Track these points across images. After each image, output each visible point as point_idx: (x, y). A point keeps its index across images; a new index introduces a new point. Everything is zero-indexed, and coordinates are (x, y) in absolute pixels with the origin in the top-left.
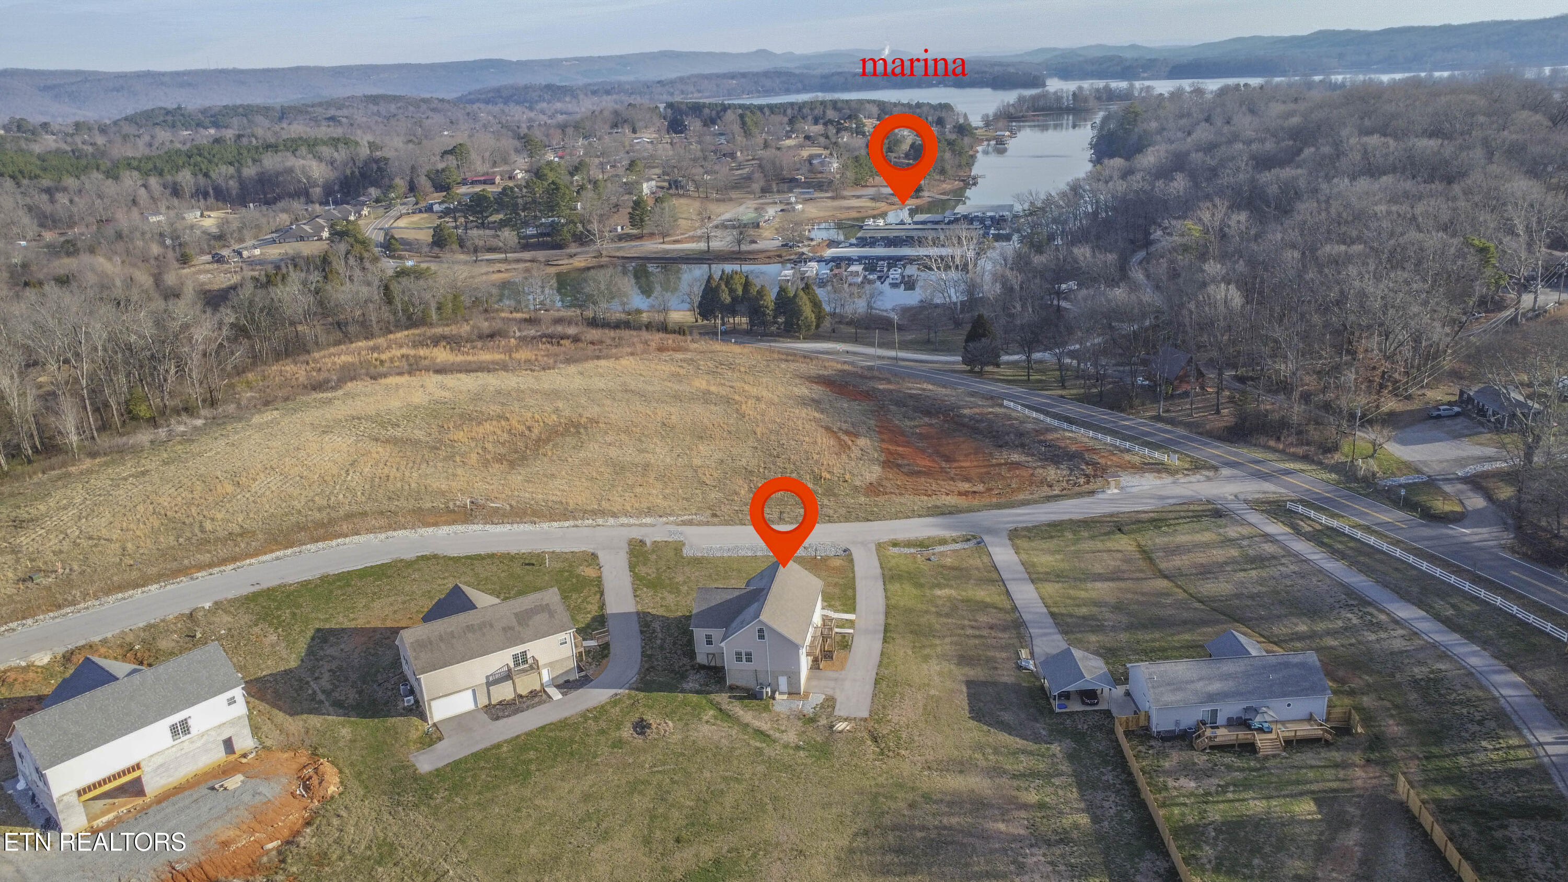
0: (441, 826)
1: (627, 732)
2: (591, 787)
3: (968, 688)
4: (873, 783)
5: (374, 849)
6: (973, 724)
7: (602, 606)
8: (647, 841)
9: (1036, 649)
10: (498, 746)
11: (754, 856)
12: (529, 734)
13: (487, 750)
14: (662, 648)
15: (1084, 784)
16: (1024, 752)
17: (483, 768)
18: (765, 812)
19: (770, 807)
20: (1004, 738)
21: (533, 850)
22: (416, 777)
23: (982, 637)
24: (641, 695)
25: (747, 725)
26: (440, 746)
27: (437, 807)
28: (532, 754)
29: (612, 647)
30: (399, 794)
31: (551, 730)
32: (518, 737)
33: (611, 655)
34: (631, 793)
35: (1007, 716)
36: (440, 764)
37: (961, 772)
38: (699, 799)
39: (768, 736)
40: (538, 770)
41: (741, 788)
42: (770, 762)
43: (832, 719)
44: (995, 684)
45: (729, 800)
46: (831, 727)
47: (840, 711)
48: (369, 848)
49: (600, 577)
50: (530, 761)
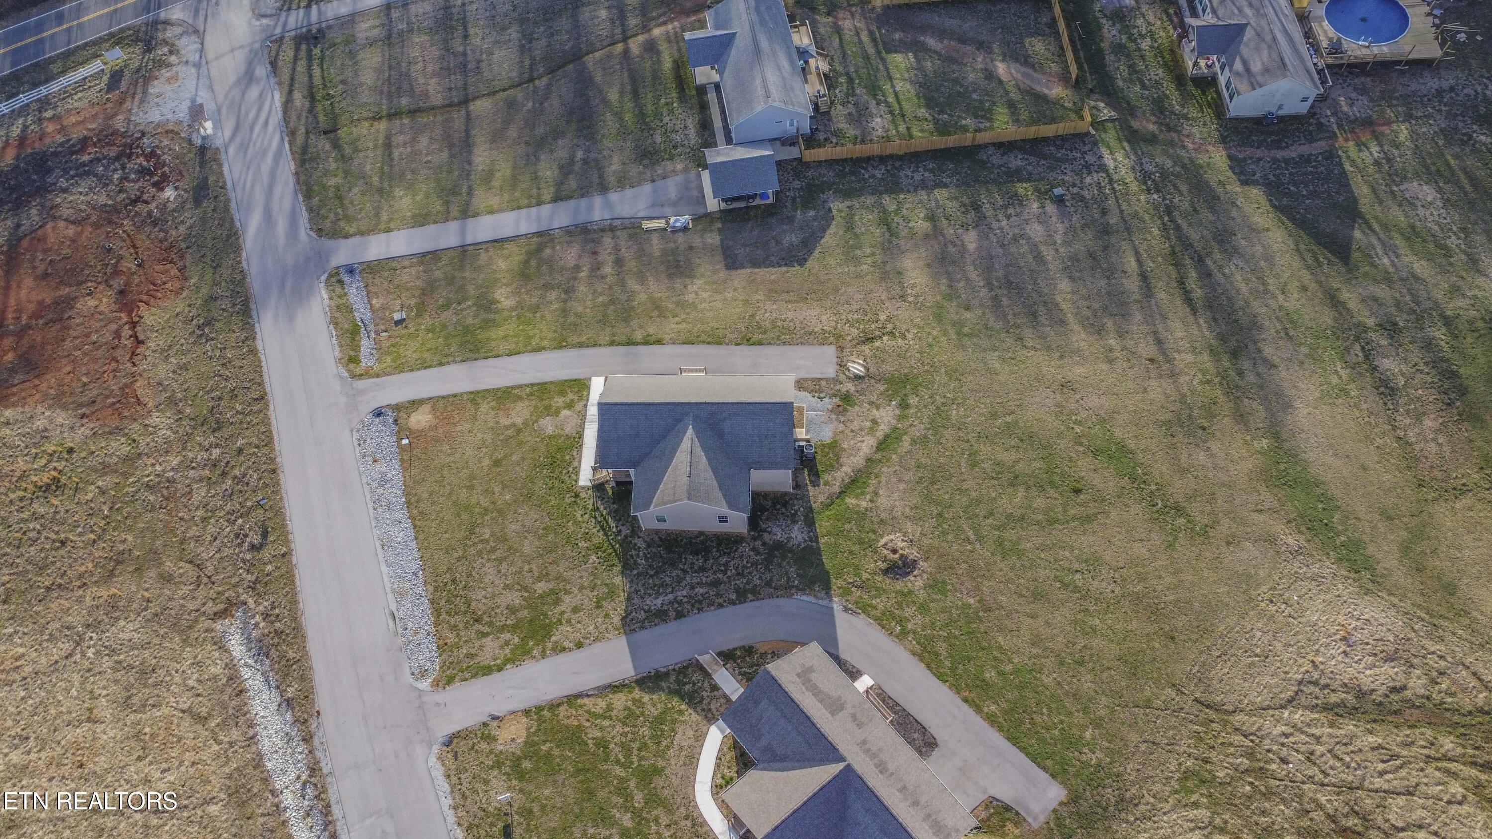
0: (1134, 737)
1: (916, 582)
2: (1022, 596)
3: (742, 268)
4: (943, 339)
5: (1194, 797)
6: (812, 263)
7: (615, 688)
8: (1089, 519)
10: (991, 719)
11: (1079, 423)
12: (956, 688)
13: (1000, 729)
14: (715, 584)
16: (849, 228)
17: (1033, 722)
18: (1017, 422)
19: (1008, 419)
20: (830, 241)
21: (1134, 625)
22: (1074, 799)
23: (618, 261)
24: (836, 583)
25: (869, 460)
26: (1005, 794)
27: (1110, 752)
28: (990, 675)
29: (725, 647)
30: (1105, 809)
31: (940, 664)
32: (966, 700)
33: (746, 643)
34: (1020, 554)
35: (790, 239)
36: (1044, 776)
37: (900, 273)
38: (1012, 485)
39: (887, 436)
40: (1010, 661)
41: (985, 449)
42: (934, 428)
43: (842, 377)
44: (725, 249)
45: (1007, 457)
46: (858, 378)
47: (830, 371)
48: (1195, 805)
49: (527, 712)
50: (1000, 673)
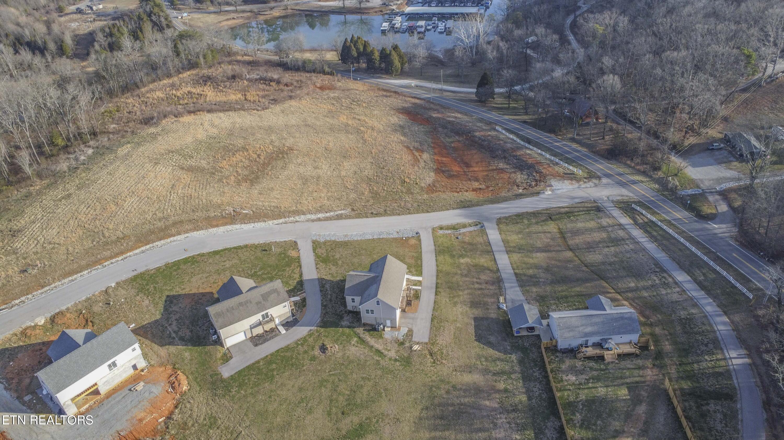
0: (236, 407)
1: (317, 352)
2: (302, 383)
3: (475, 322)
4: (430, 380)
5: (207, 420)
6: (476, 343)
7: (301, 275)
8: (329, 414)
9: (507, 296)
10: (258, 362)
11: (377, 421)
12: (272, 355)
13: (253, 364)
14: (331, 300)
15: (526, 378)
16: (499, 359)
17: (252, 374)
18: (381, 397)
19: (383, 394)
20: (491, 352)
21: (278, 419)
22: (222, 380)
23: (481, 289)
24: (322, 330)
25: (372, 347)
26: (232, 361)
27: (234, 397)
28: (274, 366)
29: (307, 300)
30: (215, 389)
31: (282, 352)
32: (267, 356)
33: (307, 305)
34: (320, 387)
35: (492, 339)
36: (233, 373)
37: (470, 372)
38: (351, 390)
39: (382, 353)
40: (277, 374)
41: (370, 383)
42: (383, 369)
43: (412, 343)
44: (487, 319)
45: (365, 390)
46: (411, 348)
47: (415, 339)
48: (205, 419)
49: (299, 257)
50: (274, 369)
